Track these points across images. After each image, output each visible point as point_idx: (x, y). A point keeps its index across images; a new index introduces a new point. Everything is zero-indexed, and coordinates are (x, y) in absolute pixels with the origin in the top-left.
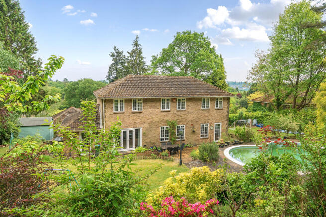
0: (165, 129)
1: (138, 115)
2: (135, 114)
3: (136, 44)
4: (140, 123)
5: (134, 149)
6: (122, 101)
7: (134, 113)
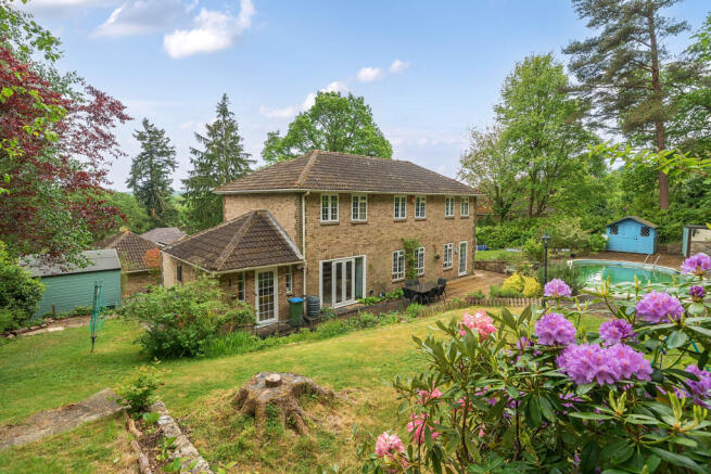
0: (399, 256)
1: (361, 227)
2: (357, 227)
3: (223, 111)
4: (364, 246)
5: (353, 301)
6: (334, 198)
7: (354, 224)
